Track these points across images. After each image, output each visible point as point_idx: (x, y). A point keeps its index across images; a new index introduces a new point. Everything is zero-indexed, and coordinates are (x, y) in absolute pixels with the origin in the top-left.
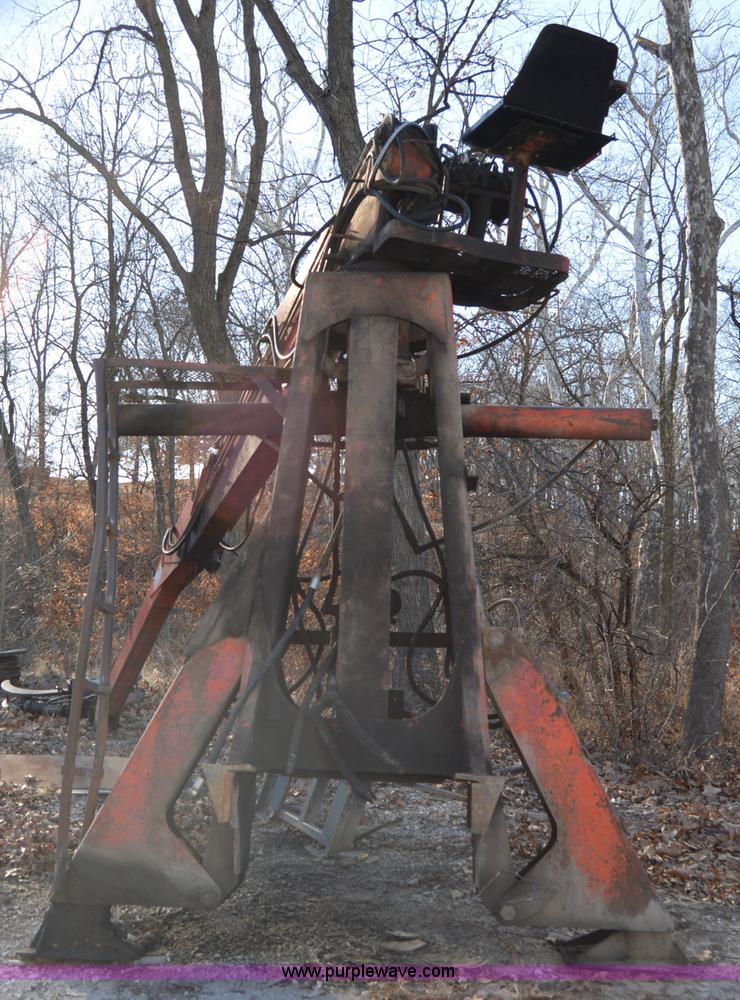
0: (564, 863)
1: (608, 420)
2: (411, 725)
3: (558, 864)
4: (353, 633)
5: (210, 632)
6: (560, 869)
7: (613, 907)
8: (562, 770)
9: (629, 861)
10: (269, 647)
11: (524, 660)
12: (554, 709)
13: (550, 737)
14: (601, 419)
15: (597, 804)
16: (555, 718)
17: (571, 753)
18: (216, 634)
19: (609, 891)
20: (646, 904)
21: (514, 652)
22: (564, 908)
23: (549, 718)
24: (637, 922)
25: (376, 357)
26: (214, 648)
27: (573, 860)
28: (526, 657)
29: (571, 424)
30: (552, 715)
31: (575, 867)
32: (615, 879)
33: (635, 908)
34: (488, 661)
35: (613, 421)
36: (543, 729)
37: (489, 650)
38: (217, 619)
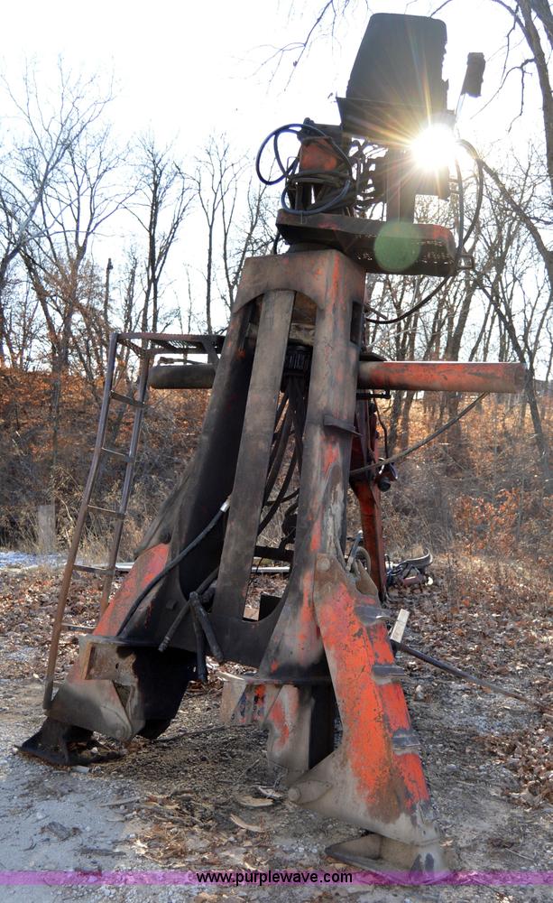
0: (343, 764)
1: (476, 374)
2: (253, 627)
3: (339, 763)
4: (232, 548)
5: (151, 539)
6: (339, 769)
7: (372, 811)
8: (354, 683)
9: (391, 775)
10: (178, 552)
11: (342, 585)
12: (357, 631)
13: (350, 654)
14: (469, 373)
15: (375, 719)
16: (357, 638)
17: (363, 670)
18: (154, 540)
19: (371, 796)
20: (398, 816)
21: (336, 577)
22: (337, 802)
23: (352, 638)
24: (388, 830)
25: (276, 325)
26: (152, 550)
27: (350, 762)
28: (344, 582)
29: (446, 378)
30: (355, 636)
31: (351, 769)
32: (378, 787)
33: (389, 817)
34: (317, 583)
35: (479, 375)
36: (346, 645)
37: (319, 573)
38: (157, 529)
